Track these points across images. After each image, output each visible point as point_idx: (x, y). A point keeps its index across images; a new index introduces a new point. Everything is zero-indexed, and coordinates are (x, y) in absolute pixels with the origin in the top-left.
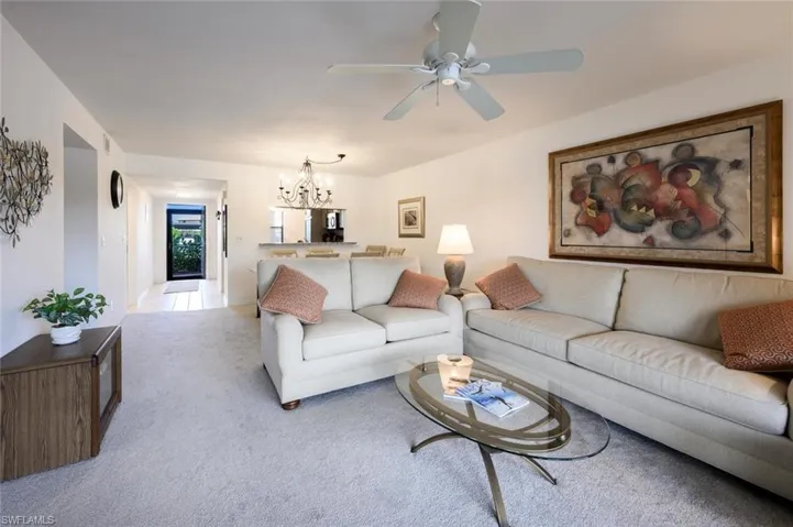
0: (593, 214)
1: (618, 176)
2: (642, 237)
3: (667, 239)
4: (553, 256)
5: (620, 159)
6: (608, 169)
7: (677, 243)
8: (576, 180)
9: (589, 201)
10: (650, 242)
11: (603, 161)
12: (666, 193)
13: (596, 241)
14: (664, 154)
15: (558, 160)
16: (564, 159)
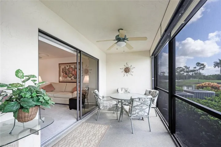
0: (65, 75)
1: (68, 69)
2: (71, 78)
3: (74, 79)
4: (59, 82)
5: (68, 66)
6: (67, 68)
7: (75, 79)
8: (63, 69)
9: (65, 73)
10: (72, 79)
11: (66, 66)
12: (73, 72)
13: (66, 79)
14: (73, 66)
15: (60, 65)
16: (61, 65)
